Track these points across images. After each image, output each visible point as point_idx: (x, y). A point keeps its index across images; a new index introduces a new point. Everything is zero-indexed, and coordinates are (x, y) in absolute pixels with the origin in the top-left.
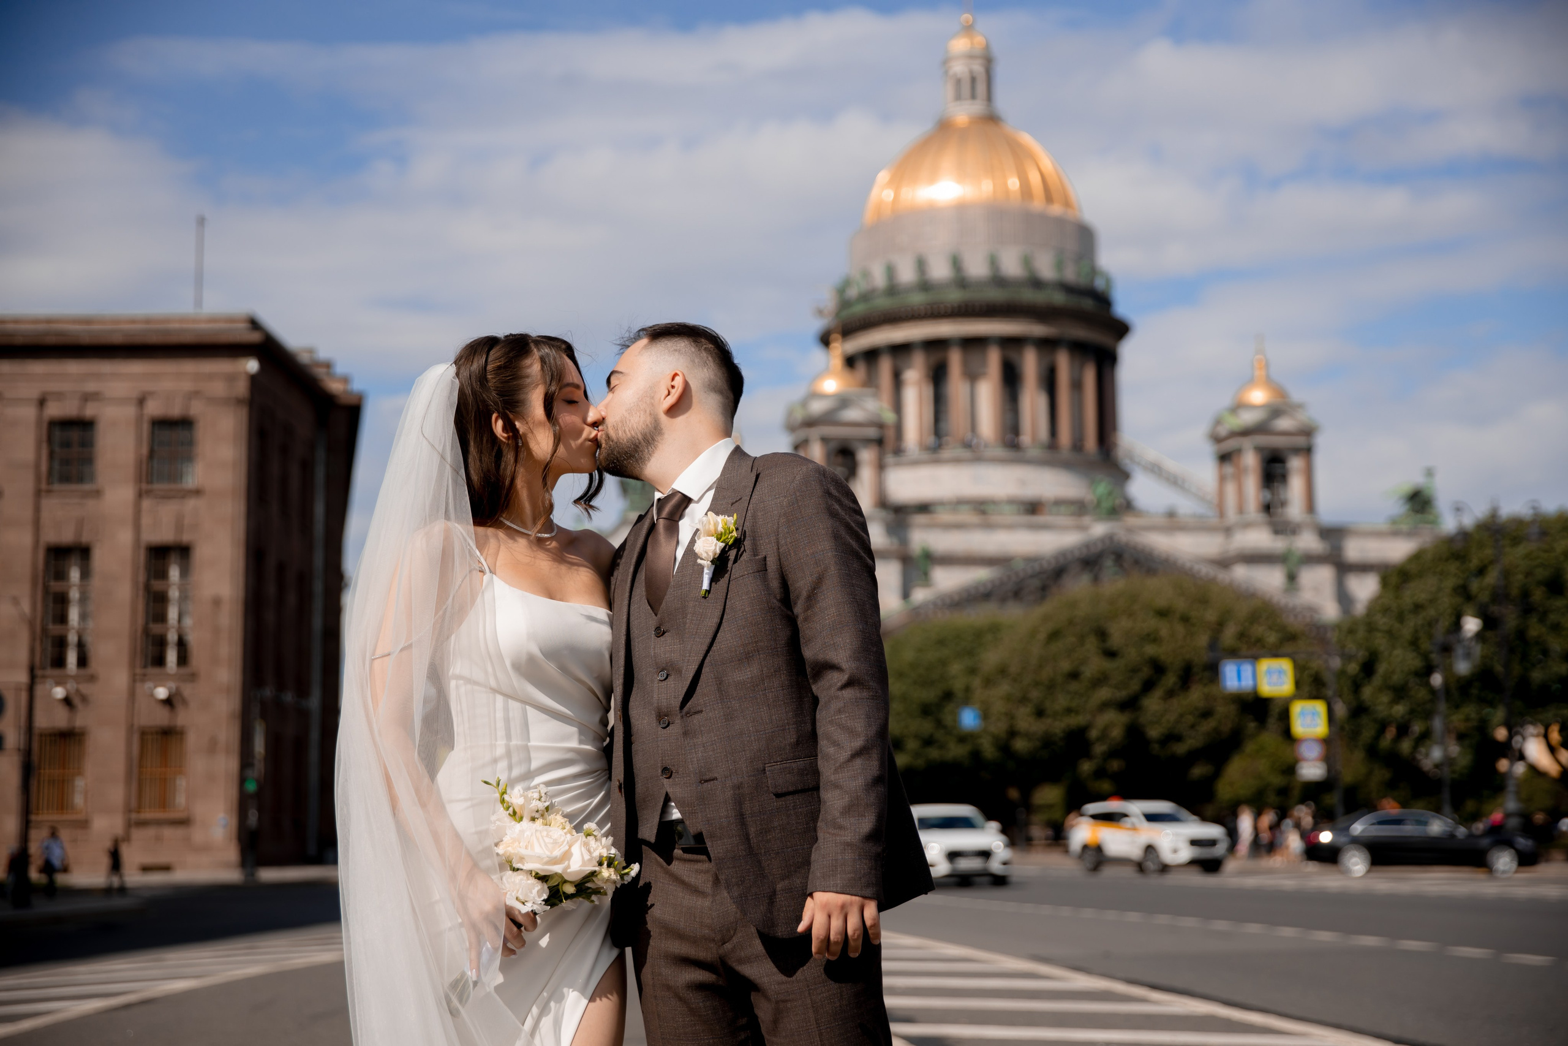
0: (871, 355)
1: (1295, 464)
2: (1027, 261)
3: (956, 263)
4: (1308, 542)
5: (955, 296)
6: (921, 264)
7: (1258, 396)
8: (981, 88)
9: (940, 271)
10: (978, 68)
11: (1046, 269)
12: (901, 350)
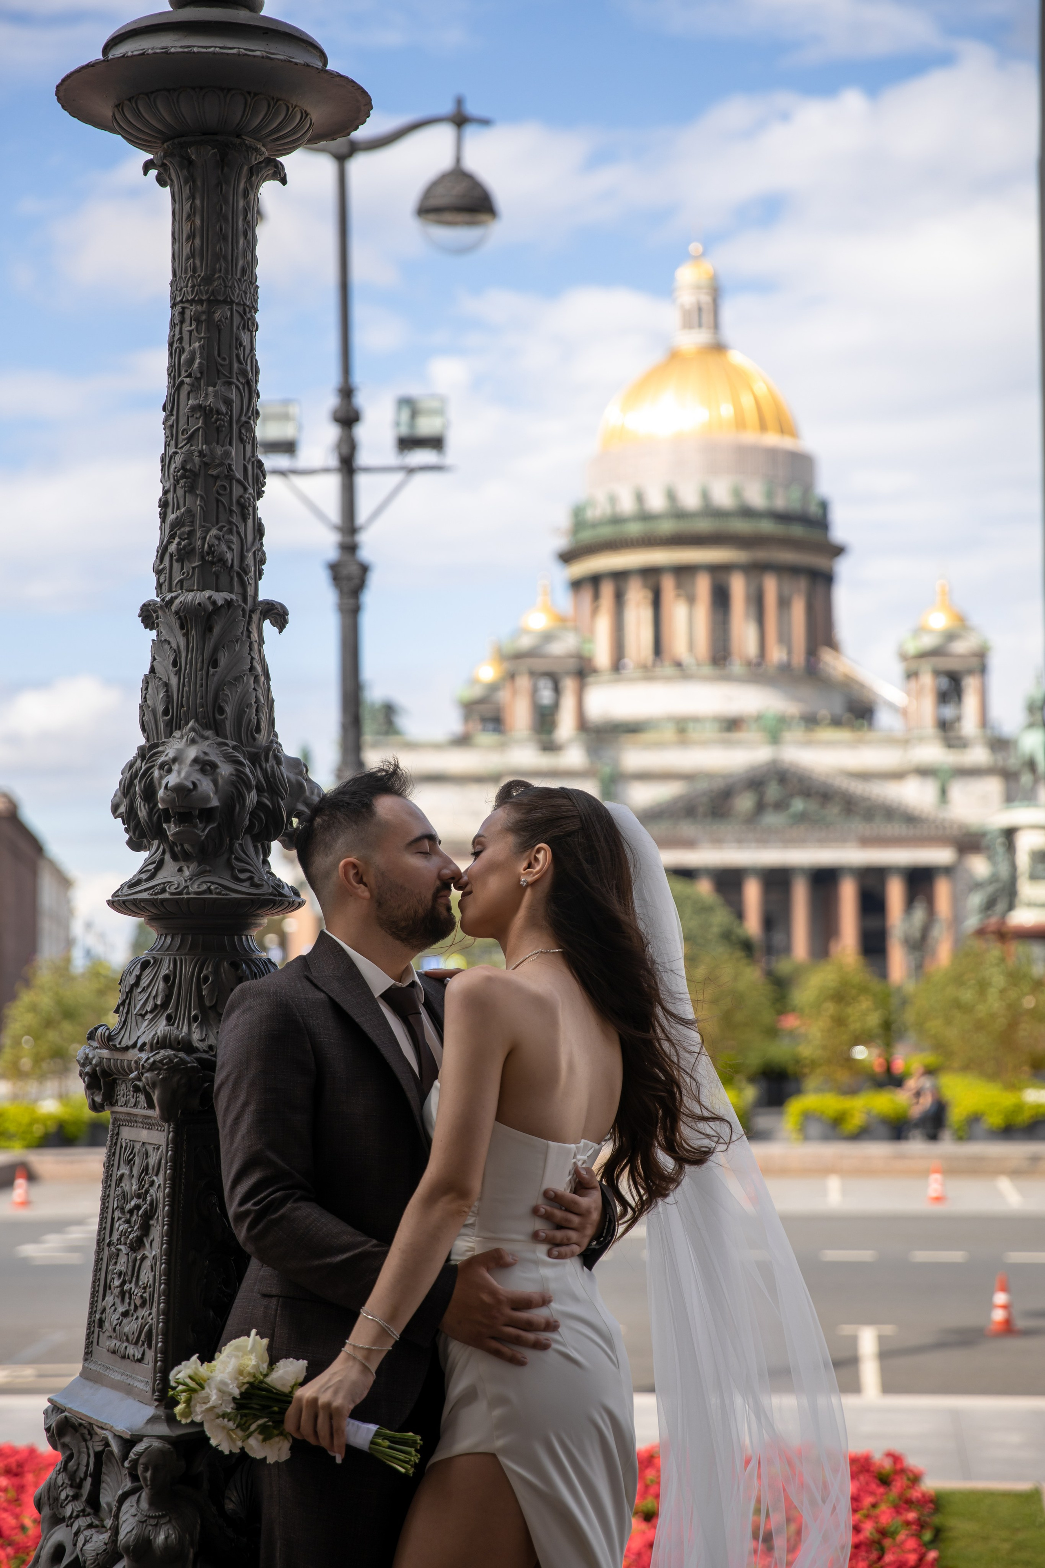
0: (595, 580)
1: (971, 685)
2: (737, 492)
3: (671, 496)
4: (979, 755)
5: (667, 527)
6: (640, 498)
7: (939, 621)
8: (707, 318)
9: (656, 502)
10: (706, 299)
11: (756, 497)
12: (620, 577)
